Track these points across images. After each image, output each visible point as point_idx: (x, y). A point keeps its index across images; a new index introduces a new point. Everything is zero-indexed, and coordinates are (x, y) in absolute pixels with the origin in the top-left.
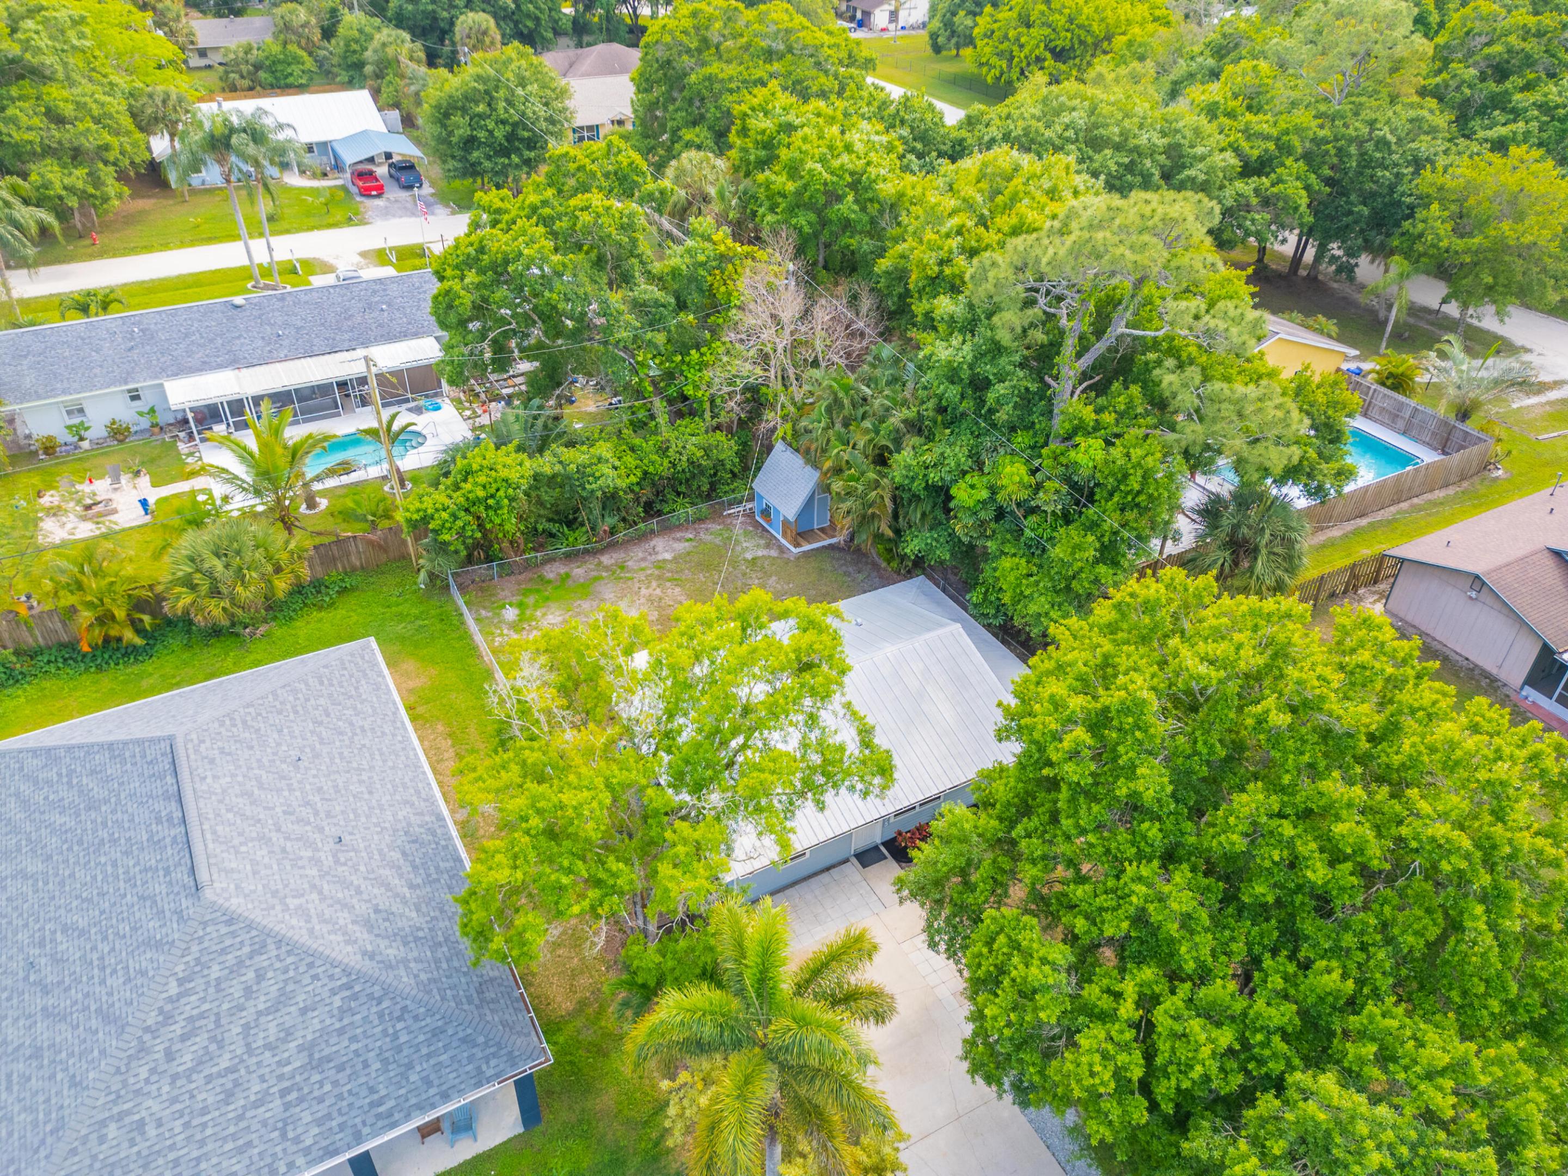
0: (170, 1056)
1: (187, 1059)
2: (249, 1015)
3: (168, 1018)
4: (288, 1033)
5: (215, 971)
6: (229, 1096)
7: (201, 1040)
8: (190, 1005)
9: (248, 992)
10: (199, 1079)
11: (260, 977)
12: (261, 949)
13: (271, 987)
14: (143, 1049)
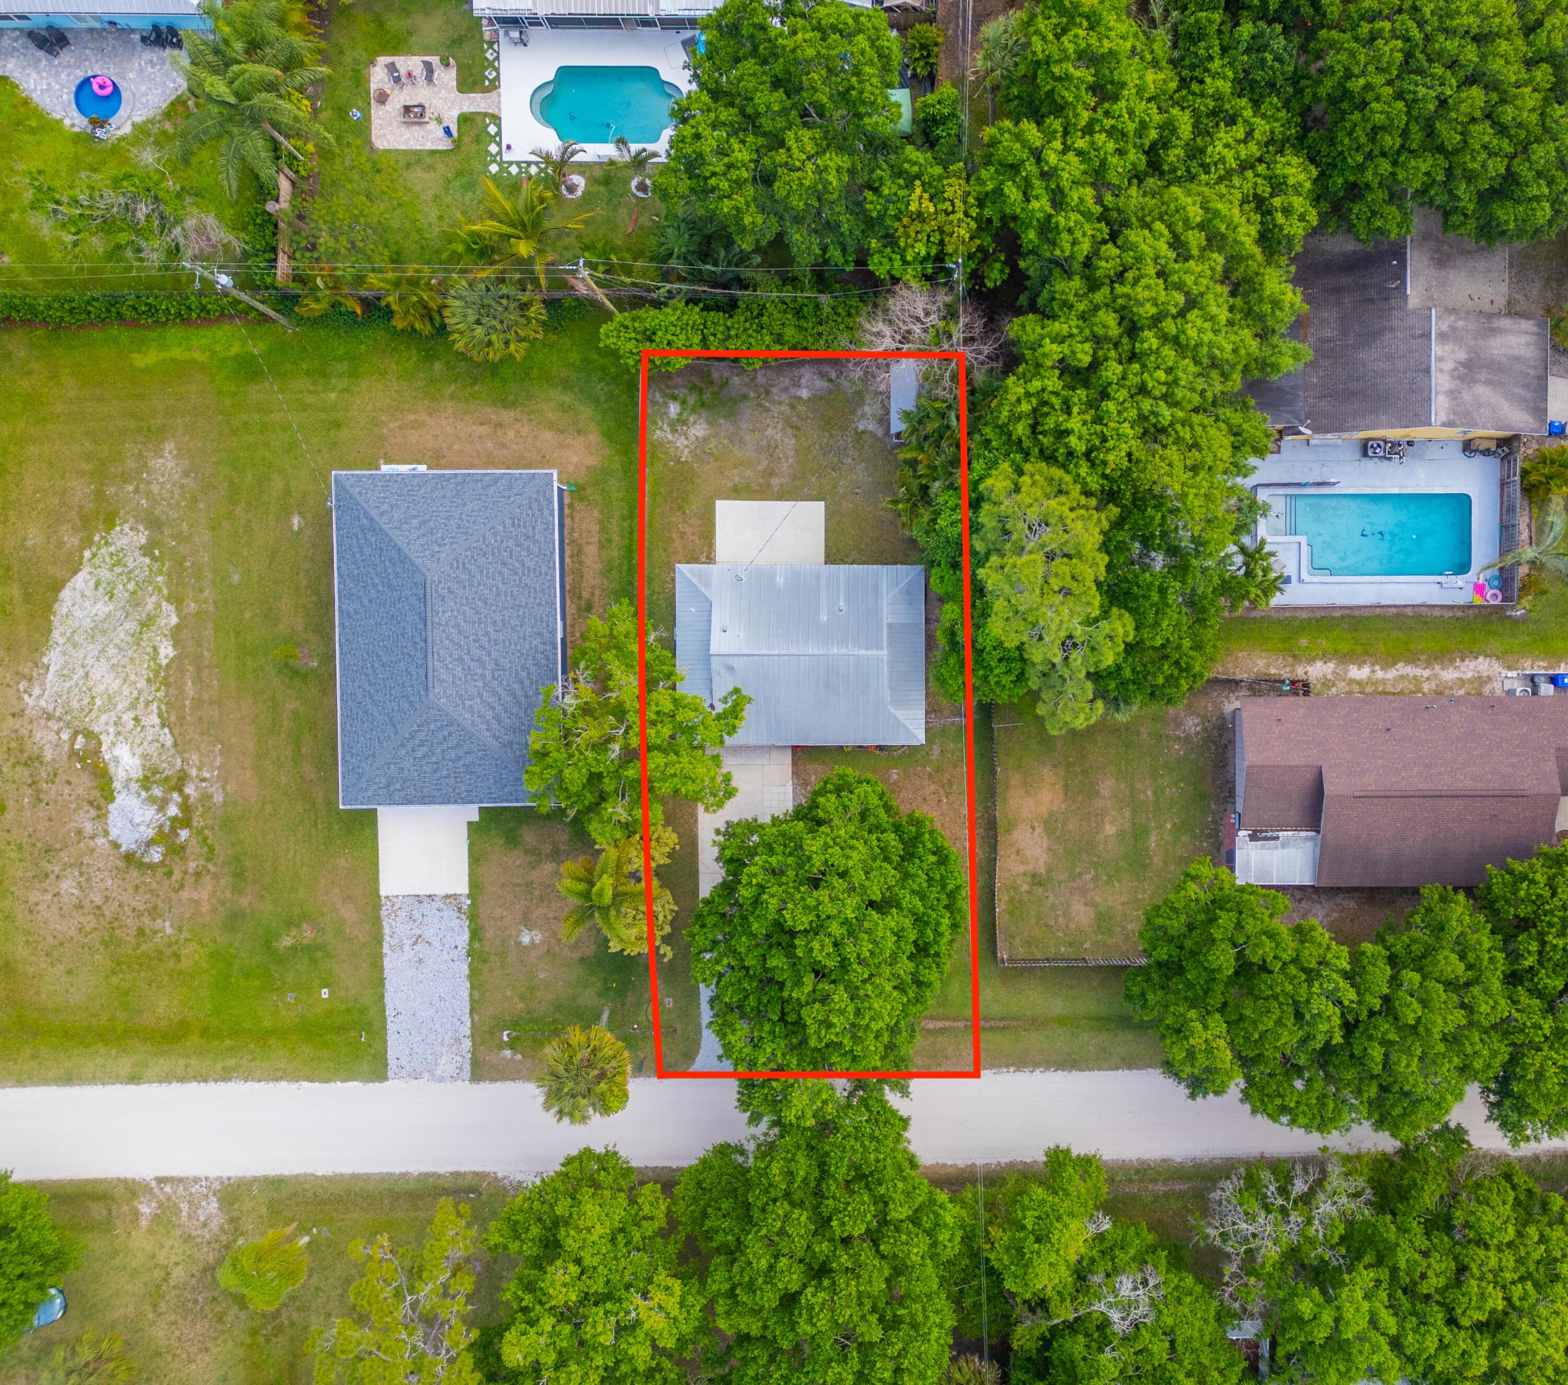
0: (413, 750)
1: (419, 754)
2: (444, 746)
3: (413, 738)
4: (459, 759)
5: (432, 727)
6: (435, 771)
7: (425, 749)
8: (422, 735)
9: (445, 738)
10: (424, 762)
11: (450, 734)
12: (451, 725)
13: (453, 740)
14: (403, 745)
